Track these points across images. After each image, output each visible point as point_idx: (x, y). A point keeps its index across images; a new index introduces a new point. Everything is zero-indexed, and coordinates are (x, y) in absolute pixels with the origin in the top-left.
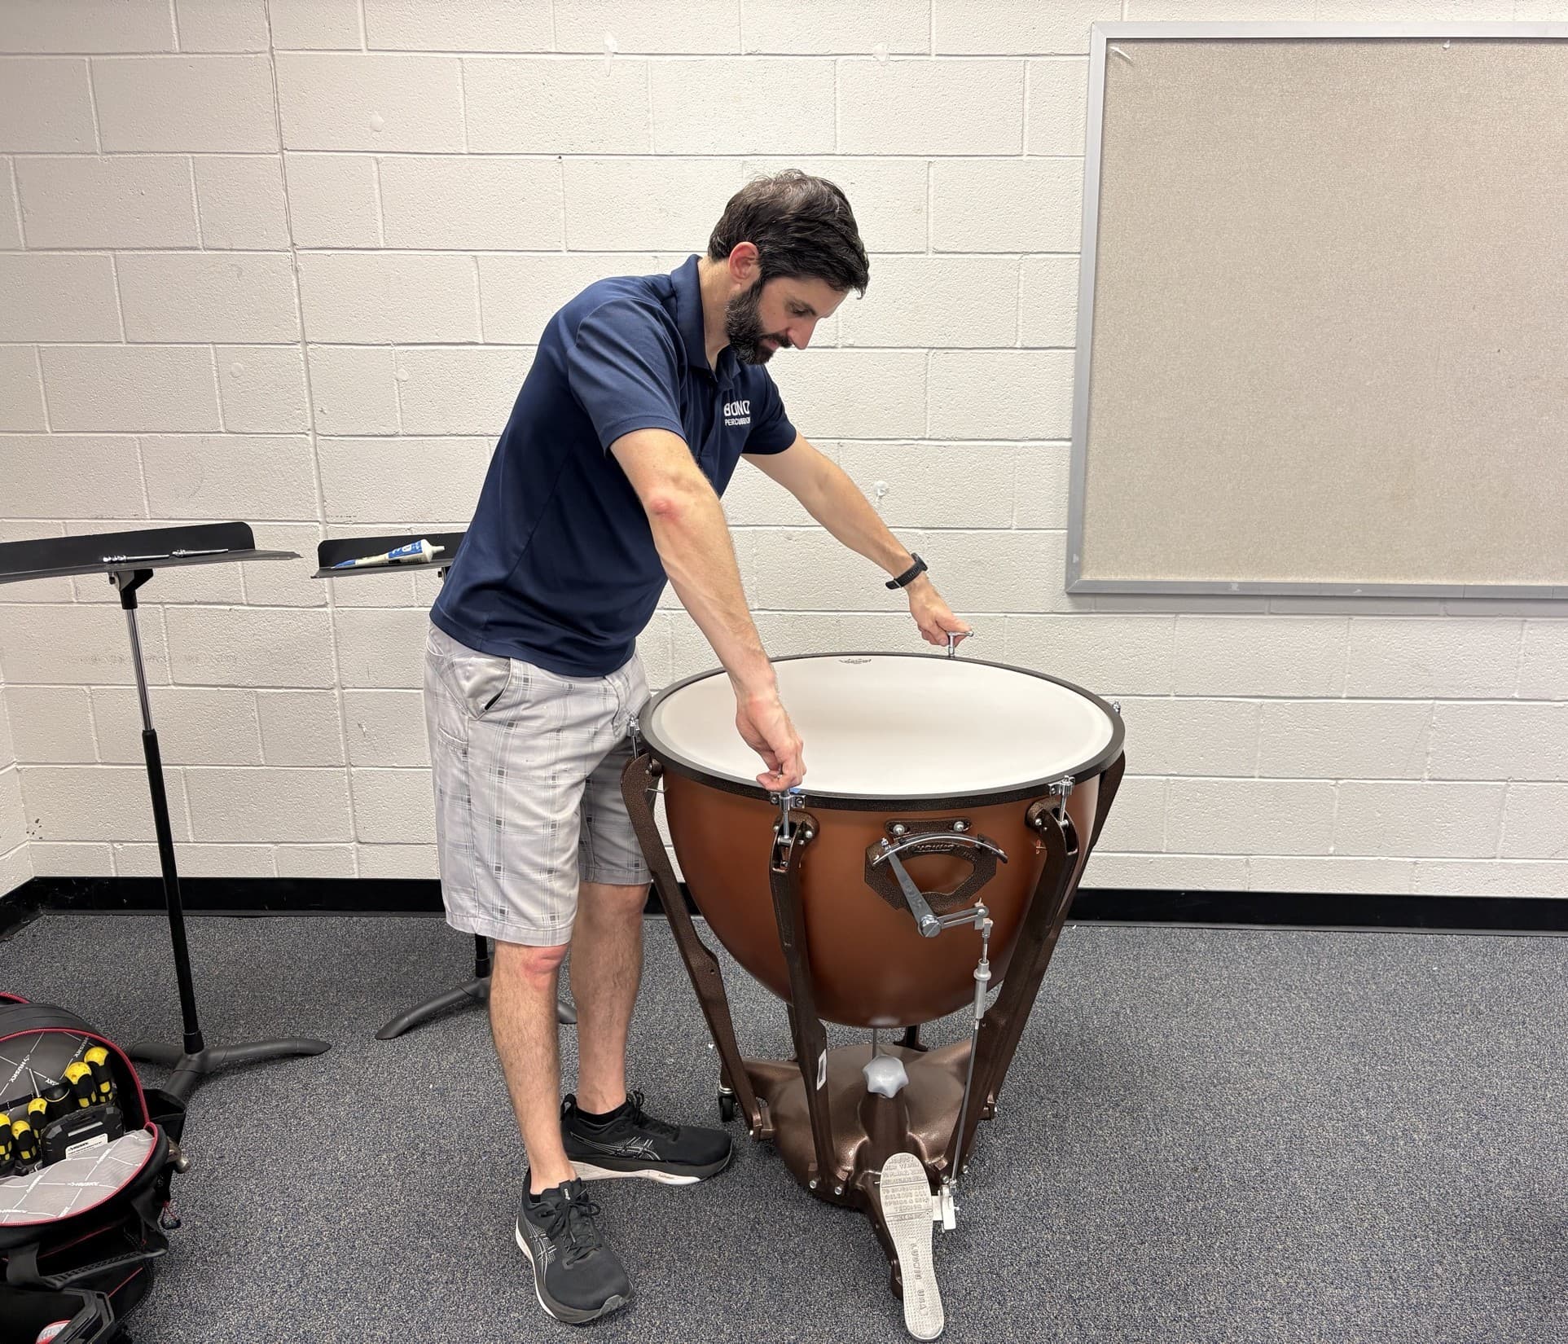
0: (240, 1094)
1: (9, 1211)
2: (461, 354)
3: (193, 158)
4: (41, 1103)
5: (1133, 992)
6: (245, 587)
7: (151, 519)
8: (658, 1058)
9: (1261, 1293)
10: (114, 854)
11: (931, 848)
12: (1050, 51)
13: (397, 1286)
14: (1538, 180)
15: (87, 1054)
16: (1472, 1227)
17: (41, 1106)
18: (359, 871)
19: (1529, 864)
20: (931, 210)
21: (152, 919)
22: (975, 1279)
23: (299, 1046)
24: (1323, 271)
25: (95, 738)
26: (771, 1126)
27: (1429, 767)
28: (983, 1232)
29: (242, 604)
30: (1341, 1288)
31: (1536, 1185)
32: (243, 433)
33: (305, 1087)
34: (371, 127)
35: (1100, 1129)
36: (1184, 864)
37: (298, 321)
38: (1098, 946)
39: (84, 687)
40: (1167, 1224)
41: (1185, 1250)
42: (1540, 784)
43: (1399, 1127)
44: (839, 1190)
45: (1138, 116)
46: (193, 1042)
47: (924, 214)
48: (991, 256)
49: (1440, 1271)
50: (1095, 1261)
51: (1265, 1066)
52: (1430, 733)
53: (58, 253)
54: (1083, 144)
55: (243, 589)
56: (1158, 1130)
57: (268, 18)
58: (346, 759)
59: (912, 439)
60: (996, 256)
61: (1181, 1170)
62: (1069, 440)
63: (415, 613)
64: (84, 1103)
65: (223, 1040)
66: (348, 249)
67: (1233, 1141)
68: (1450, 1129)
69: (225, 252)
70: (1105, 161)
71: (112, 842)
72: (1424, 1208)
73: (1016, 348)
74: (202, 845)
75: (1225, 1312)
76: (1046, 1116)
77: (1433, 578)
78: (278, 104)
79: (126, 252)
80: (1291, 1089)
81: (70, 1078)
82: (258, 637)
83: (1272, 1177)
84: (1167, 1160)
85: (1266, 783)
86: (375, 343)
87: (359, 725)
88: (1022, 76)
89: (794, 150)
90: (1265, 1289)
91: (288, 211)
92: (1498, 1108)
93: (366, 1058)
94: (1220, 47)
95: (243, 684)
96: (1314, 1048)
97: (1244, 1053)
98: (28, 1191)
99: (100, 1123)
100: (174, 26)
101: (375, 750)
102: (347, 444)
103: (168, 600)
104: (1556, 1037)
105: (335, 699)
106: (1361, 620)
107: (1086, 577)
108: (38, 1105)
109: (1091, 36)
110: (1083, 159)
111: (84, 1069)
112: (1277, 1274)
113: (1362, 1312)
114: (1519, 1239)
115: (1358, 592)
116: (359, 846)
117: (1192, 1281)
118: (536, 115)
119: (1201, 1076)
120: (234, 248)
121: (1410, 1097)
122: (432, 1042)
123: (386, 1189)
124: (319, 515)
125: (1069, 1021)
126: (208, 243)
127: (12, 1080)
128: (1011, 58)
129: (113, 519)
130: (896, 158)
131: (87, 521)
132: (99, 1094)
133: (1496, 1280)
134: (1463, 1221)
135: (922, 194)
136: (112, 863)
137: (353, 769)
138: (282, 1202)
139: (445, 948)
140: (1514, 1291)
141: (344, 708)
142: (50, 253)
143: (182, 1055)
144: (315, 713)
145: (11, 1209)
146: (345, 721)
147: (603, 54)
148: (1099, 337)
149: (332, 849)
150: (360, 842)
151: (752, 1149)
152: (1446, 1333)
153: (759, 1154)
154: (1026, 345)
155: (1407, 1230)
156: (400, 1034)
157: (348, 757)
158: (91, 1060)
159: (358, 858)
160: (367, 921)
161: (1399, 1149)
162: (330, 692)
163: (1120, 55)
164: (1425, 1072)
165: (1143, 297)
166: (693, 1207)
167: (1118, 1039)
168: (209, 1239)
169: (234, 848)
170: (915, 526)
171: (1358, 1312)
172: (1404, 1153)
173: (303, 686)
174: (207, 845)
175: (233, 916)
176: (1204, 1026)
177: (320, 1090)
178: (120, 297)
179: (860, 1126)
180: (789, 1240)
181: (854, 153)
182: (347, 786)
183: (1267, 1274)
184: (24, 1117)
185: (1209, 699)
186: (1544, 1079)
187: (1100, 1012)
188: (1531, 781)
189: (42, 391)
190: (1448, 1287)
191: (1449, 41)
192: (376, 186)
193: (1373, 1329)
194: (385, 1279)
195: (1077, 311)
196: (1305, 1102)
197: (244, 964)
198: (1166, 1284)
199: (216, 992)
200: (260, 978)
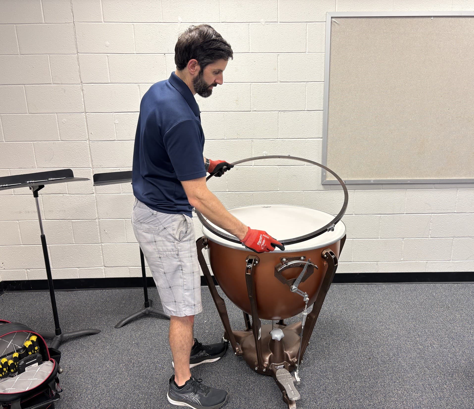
0: (74, 347)
1: (10, 389)
2: (135, 115)
3: (49, 56)
4: (17, 354)
5: (345, 304)
6: (68, 188)
7: (38, 168)
8: (203, 330)
9: (393, 396)
10: (27, 273)
11: (294, 265)
12: (314, 21)
13: (130, 406)
14: (459, 58)
15: (30, 338)
16: (454, 373)
17: (17, 355)
18: (105, 275)
19: (460, 262)
20: (279, 69)
21: (40, 293)
22: (307, 395)
23: (91, 331)
24: (397, 86)
25: (20, 237)
26: (241, 351)
27: (430, 234)
28: (308, 381)
29: (67, 194)
30: (417, 393)
31: (471, 359)
32: (66, 141)
33: (94, 344)
34: (105, 45)
35: (340, 347)
36: (358, 265)
37: (83, 106)
38: (334, 291)
39: (17, 221)
40: (363, 376)
41: (370, 384)
42: (463, 238)
43: (429, 343)
44: (264, 370)
45: (341, 40)
46: (58, 332)
47: (277, 70)
48: (297, 83)
49: (446, 387)
50: (343, 388)
51: (387, 326)
52: (430, 223)
53: (7, 86)
54: (325, 49)
55: (67, 189)
56: (357, 347)
57: (72, 12)
58: (101, 241)
59: (274, 139)
60: (298, 83)
61: (366, 359)
62: (322, 138)
63: (121, 195)
64: (30, 353)
65: (66, 330)
66: (99, 83)
67: (380, 349)
68: (444, 343)
69: (60, 85)
70: (331, 54)
71: (26, 269)
72: (439, 368)
73: (305, 111)
74: (55, 269)
75: (383, 402)
76: (323, 344)
77: (430, 177)
78: (76, 39)
79: (28, 85)
80: (396, 333)
81: (26, 346)
82: (72, 204)
83: (393, 360)
84: (361, 356)
85: (382, 240)
86: (107, 112)
87: (104, 230)
88: (306, 28)
89: (237, 51)
90: (395, 395)
91: (80, 72)
92: (457, 336)
93: (112, 334)
94: (365, 19)
95: (68, 219)
96: (401, 320)
97: (380, 322)
98: (15, 382)
99: (36, 360)
100: (43, 15)
101: (110, 238)
102: (99, 143)
103: (43, 193)
104: (472, 314)
105: (97, 222)
106: (410, 190)
107: (328, 179)
108: (16, 355)
109: (326, 16)
110: (324, 53)
111: (30, 343)
112: (398, 390)
113: (424, 400)
114: (468, 376)
115: (409, 182)
116: (105, 268)
117: (373, 393)
118: (157, 41)
119: (369, 330)
120: (63, 83)
121: (431, 334)
122: (133, 328)
123: (123, 375)
124: (91, 166)
125: (327, 314)
126: (54, 82)
127: (7, 347)
128: (302, 23)
129: (25, 168)
130: (268, 53)
131: (17, 169)
132: (34, 350)
133: (462, 389)
134: (451, 371)
135: (276, 64)
136: (26, 276)
137: (103, 244)
138: (91, 381)
139: (134, 299)
140: (468, 392)
141: (100, 225)
142: (4, 86)
143: (55, 336)
144: (91, 227)
145: (10, 388)
146: (100, 230)
147: (177, 22)
148: (330, 107)
149: (96, 269)
150: (105, 267)
151: (235, 358)
152: (449, 406)
153: (237, 359)
154: (308, 110)
155: (435, 375)
156: (122, 326)
157: (101, 240)
158: (32, 340)
159: (105, 271)
160: (108, 291)
161: (430, 350)
162: (95, 220)
163: (335, 22)
164: (435, 326)
165: (343, 95)
166: (219, 377)
167: (343, 319)
168: (69, 394)
169: (65, 270)
170: (276, 165)
171: (423, 400)
172: (431, 351)
173: (87, 219)
174: (57, 269)
175: (66, 291)
176: (368, 314)
177: (99, 345)
178: (27, 99)
179: (270, 350)
180: (249, 386)
181: (255, 52)
182: (101, 249)
183: (395, 390)
184: (12, 358)
185: (365, 215)
186: (470, 327)
187: (336, 311)
188: (460, 237)
189: (2, 129)
190: (449, 391)
191: (433, 17)
192: (107, 64)
193: (428, 405)
194: (126, 404)
195: (324, 99)
196: (400, 336)
197: (70, 306)
198: (365, 394)
199: (62, 315)
200: (76, 310)
